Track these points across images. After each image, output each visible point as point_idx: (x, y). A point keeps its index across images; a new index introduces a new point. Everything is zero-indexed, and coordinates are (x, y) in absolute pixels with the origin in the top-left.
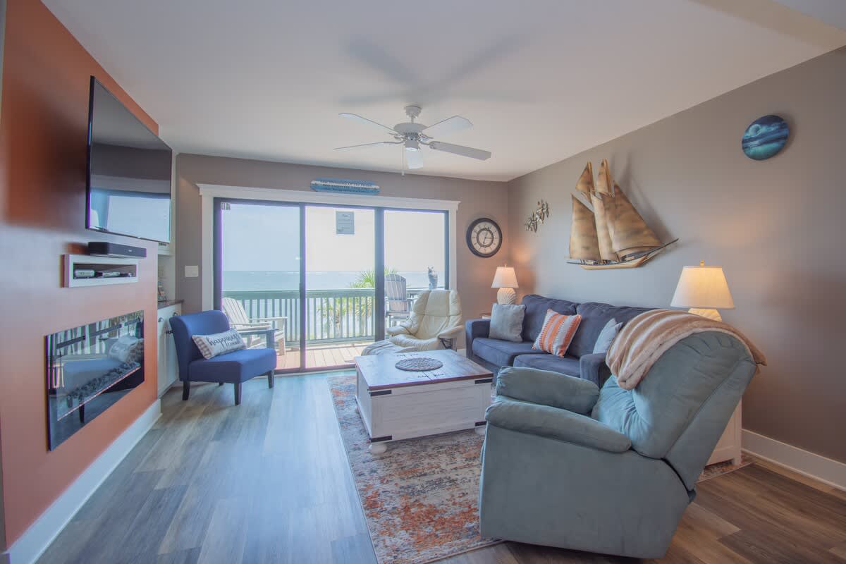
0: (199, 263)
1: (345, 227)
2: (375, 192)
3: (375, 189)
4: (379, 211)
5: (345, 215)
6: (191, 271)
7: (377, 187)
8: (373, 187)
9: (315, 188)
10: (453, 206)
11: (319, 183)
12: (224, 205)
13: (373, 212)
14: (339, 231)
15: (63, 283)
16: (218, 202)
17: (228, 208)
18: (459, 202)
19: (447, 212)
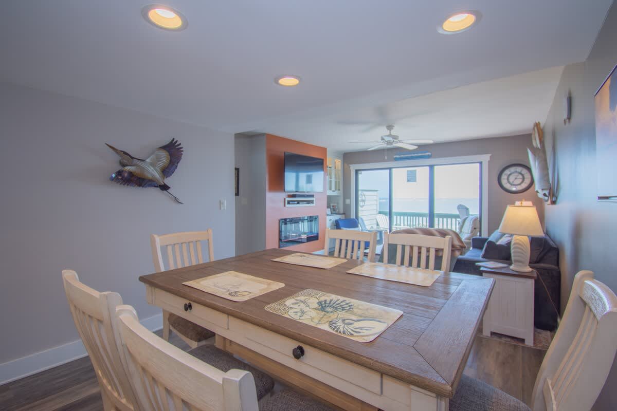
0: (350, 198)
1: (411, 178)
2: (429, 157)
3: (428, 155)
4: (432, 167)
5: (411, 171)
6: (348, 201)
7: (430, 154)
8: (427, 154)
9: (396, 159)
10: (486, 158)
11: (397, 156)
12: (360, 172)
13: (428, 168)
14: (408, 181)
15: (285, 206)
16: (357, 171)
17: (361, 174)
18: (490, 155)
19: (481, 163)
